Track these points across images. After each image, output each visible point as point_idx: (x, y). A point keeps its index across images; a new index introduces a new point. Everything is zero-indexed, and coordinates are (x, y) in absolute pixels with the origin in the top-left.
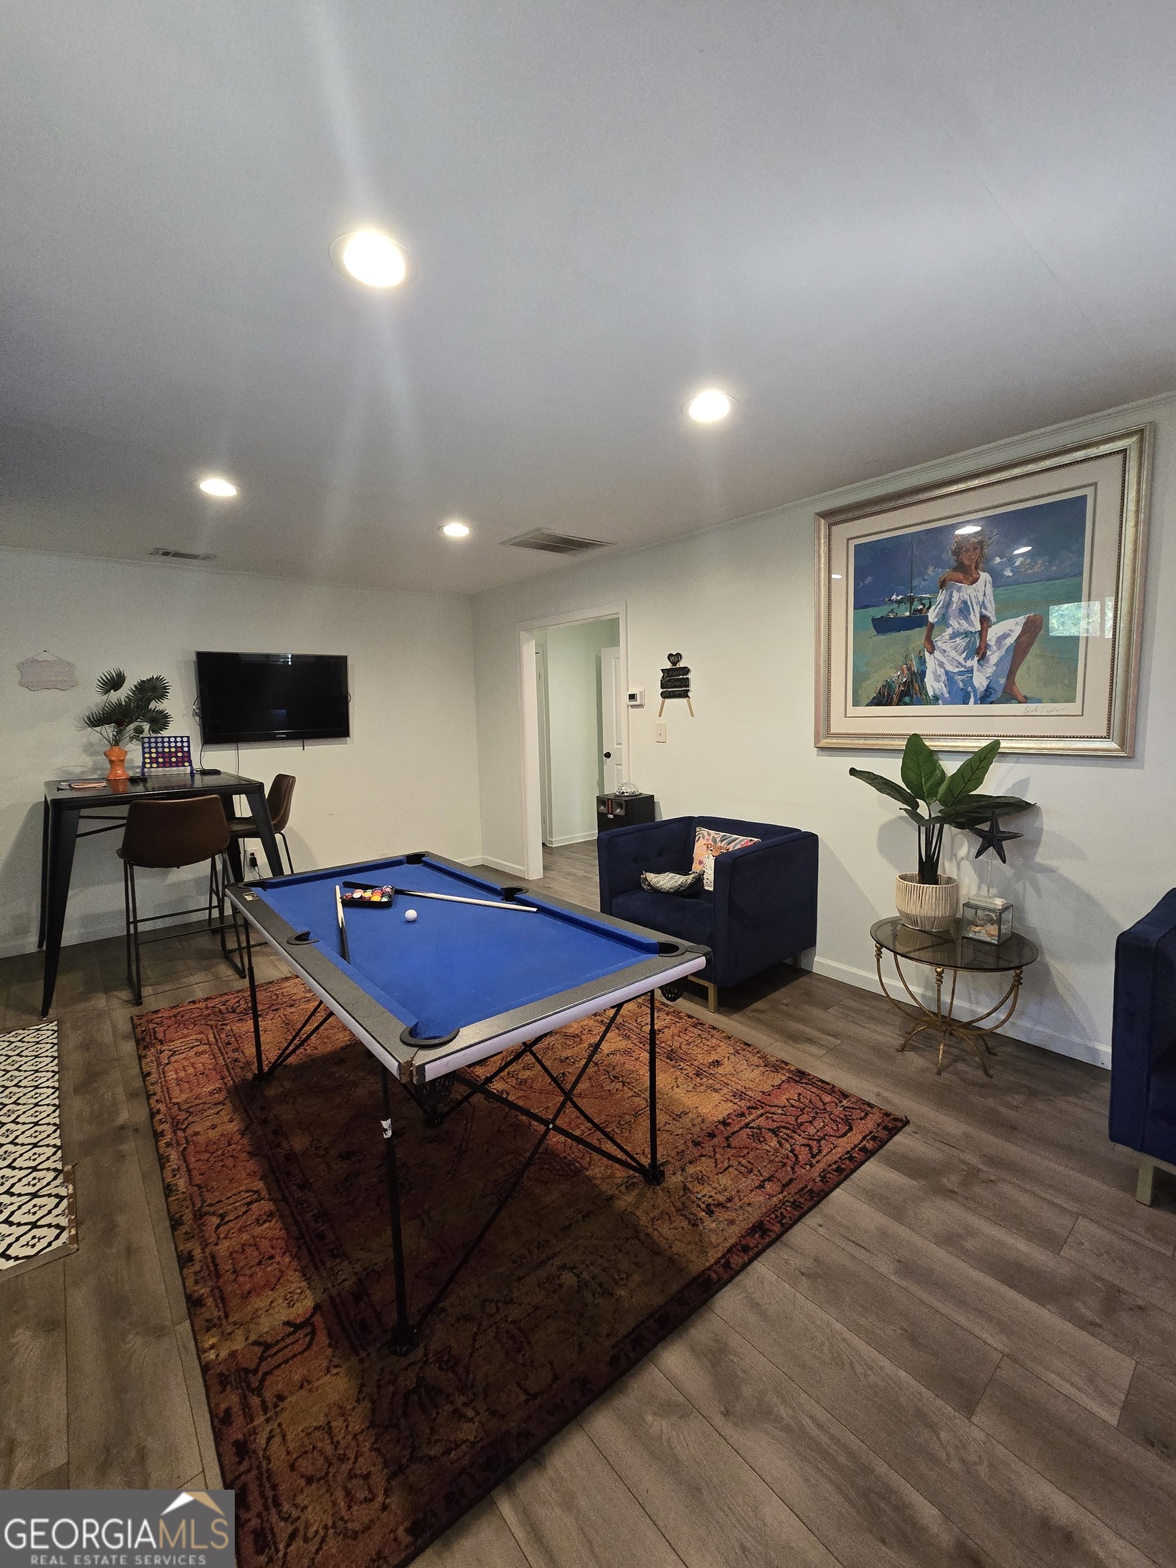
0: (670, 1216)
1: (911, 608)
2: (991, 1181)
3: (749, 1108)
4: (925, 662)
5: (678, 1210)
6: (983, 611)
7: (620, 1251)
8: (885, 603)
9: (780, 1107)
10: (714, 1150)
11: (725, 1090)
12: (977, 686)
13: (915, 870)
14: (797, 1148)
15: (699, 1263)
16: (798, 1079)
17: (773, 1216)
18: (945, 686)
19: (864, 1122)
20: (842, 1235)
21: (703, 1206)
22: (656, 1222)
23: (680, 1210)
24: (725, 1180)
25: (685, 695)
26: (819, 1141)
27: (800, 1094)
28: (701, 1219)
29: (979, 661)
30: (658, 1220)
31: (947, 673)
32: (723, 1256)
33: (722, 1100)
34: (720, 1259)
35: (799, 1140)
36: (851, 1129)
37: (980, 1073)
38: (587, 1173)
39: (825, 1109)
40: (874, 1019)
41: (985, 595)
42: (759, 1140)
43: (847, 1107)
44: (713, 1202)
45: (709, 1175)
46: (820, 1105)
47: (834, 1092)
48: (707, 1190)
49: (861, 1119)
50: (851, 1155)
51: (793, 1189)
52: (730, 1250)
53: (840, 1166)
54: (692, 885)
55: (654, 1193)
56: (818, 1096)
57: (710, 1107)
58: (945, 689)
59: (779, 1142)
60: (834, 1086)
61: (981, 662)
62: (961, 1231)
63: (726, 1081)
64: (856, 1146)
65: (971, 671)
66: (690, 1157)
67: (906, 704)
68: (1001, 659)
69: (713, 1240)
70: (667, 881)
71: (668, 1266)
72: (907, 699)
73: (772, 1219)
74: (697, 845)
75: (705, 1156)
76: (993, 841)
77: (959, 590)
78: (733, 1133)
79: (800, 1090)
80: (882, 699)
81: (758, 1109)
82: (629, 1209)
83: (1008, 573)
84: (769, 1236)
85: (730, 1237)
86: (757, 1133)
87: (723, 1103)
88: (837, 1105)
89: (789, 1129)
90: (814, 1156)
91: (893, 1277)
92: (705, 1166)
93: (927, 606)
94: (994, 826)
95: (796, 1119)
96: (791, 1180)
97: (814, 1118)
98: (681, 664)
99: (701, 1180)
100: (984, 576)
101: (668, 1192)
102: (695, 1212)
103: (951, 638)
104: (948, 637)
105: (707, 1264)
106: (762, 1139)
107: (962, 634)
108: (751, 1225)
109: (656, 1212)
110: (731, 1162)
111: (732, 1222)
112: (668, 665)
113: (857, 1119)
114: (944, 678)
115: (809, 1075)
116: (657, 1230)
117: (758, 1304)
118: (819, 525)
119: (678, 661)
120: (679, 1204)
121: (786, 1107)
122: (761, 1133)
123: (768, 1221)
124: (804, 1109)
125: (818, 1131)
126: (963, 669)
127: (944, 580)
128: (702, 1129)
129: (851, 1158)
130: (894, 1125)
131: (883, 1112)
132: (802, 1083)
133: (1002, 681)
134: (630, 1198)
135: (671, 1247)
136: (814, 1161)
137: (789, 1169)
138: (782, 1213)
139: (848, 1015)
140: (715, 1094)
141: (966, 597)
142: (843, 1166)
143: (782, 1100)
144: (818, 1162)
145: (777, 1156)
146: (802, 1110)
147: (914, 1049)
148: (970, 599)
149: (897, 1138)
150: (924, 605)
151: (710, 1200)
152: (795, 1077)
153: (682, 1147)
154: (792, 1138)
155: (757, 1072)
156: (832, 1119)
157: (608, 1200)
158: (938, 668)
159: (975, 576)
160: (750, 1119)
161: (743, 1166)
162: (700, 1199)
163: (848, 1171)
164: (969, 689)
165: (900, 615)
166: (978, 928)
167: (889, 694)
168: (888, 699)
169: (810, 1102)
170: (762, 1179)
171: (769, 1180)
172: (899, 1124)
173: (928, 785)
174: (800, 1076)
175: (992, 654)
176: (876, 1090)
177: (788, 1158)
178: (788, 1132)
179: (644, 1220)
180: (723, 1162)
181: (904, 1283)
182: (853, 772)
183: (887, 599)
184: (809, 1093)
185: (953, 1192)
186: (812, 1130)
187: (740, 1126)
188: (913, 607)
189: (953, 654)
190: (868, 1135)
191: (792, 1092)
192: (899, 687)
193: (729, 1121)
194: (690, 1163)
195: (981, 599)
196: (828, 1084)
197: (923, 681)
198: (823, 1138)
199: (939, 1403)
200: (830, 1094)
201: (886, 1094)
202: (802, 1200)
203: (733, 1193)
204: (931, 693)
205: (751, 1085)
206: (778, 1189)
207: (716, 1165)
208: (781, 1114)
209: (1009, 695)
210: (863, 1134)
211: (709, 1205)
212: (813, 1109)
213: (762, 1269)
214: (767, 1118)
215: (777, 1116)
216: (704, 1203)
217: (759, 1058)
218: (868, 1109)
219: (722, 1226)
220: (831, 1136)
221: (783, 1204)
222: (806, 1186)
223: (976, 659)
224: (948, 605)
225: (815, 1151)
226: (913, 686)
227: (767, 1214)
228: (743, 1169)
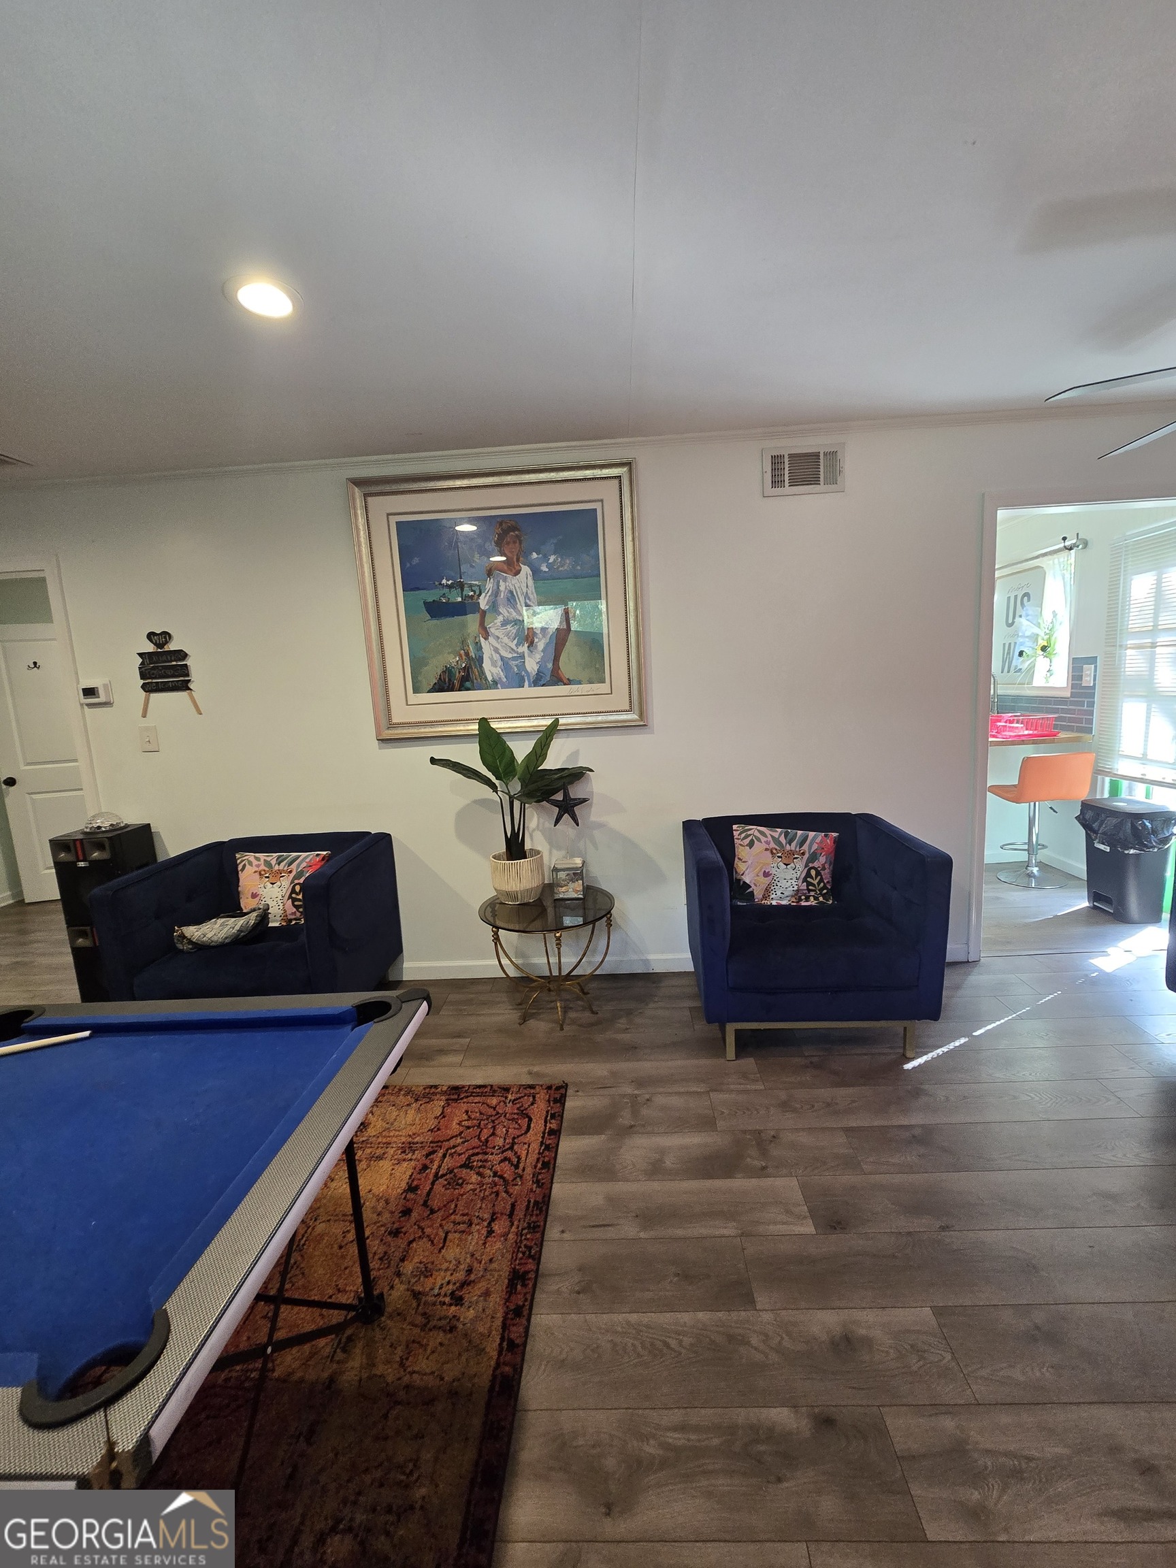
0: (419, 1343)
1: (462, 593)
2: (648, 1100)
3: (427, 1155)
4: (481, 648)
5: (423, 1327)
6: (528, 601)
7: (386, 1438)
8: (436, 587)
9: (456, 1136)
10: (419, 1227)
11: (391, 1151)
12: (529, 671)
13: (502, 848)
14: (498, 1168)
15: (483, 1371)
16: (456, 1097)
17: (520, 1255)
18: (502, 671)
19: (536, 1105)
20: (585, 1227)
21: (447, 1300)
22: (408, 1363)
23: (425, 1325)
24: (452, 1252)
25: (184, 686)
26: (511, 1148)
27: (467, 1112)
28: (454, 1316)
29: (528, 647)
30: (407, 1359)
31: (502, 658)
32: (502, 1339)
33: (394, 1165)
34: (500, 1345)
35: (495, 1158)
36: (530, 1120)
37: (587, 1014)
38: (276, 1374)
39: (498, 1113)
40: (484, 1003)
41: (527, 587)
42: (457, 1184)
43: (515, 1100)
44: (455, 1288)
45: (431, 1259)
46: (491, 1111)
47: (495, 1091)
48: (439, 1279)
49: (532, 1104)
50: (546, 1145)
51: (520, 1212)
52: (504, 1326)
53: (543, 1161)
54: (256, 926)
55: (383, 1329)
56: (483, 1103)
57: (384, 1181)
58: (502, 674)
59: (479, 1174)
60: (492, 1086)
61: (531, 648)
62: (657, 1156)
63: (384, 1140)
64: (544, 1133)
65: (522, 656)
66: (398, 1255)
67: (468, 689)
68: (547, 645)
69: (481, 1329)
70: (217, 930)
71: (453, 1404)
72: (468, 684)
73: (521, 1259)
74: (242, 876)
75: (414, 1240)
76: (568, 808)
77: (505, 580)
78: (428, 1194)
79: (464, 1107)
80: (443, 685)
81: (436, 1151)
82: (365, 1376)
83: (544, 568)
84: (529, 1279)
85: (495, 1312)
86: (452, 1178)
87: (396, 1167)
88: (505, 1103)
89: (477, 1154)
90: (517, 1167)
91: (642, 1235)
92: (421, 1252)
93: (477, 594)
94: (566, 795)
95: (479, 1139)
96: (513, 1206)
97: (494, 1127)
98: (172, 646)
99: (426, 1271)
100: (525, 570)
101: (399, 1314)
102: (443, 1313)
103: (503, 625)
104: (499, 624)
105: (493, 1363)
106: (460, 1181)
107: (511, 622)
108: (506, 1281)
109: (399, 1351)
110: (445, 1228)
111: (487, 1294)
112: (150, 648)
113: (529, 1106)
114: (500, 663)
115: (463, 1087)
116: (414, 1372)
117: (563, 1361)
118: (353, 494)
119: (166, 642)
120: (420, 1320)
121: (462, 1132)
122: (455, 1176)
123: (519, 1264)
124: (480, 1124)
125: (505, 1139)
126: (516, 655)
127: (490, 569)
128: (392, 1213)
129: (548, 1148)
130: (558, 1093)
131: (544, 1087)
132: (462, 1099)
133: (550, 666)
134: (356, 1361)
135: (442, 1379)
136: (520, 1171)
137: (504, 1195)
138: (526, 1246)
139: (460, 1010)
140: (381, 1163)
141: (512, 588)
142: (546, 1159)
143: (455, 1128)
144: (524, 1170)
145: (485, 1190)
146: (479, 1126)
147: (532, 1016)
148: (516, 590)
149: (568, 1104)
150: (475, 592)
151: (451, 1286)
152: (452, 1097)
153: (382, 1250)
154: (486, 1161)
155: (411, 1112)
156: (509, 1120)
157: (329, 1387)
158: (493, 653)
159: (517, 568)
160: (435, 1167)
161: (459, 1223)
162: (439, 1294)
163: (552, 1162)
164: (523, 673)
165: (452, 600)
166: (564, 888)
167: (450, 680)
168: (450, 684)
169: (481, 1114)
170: (485, 1224)
171: (493, 1220)
172: (563, 1091)
173: (503, 765)
174: (455, 1094)
175: (539, 641)
176: (525, 1070)
177: (496, 1185)
178: (480, 1157)
179: (390, 1373)
180: (437, 1234)
181: (652, 1234)
182: (433, 761)
183: (437, 583)
184: (474, 1105)
185: (631, 1127)
186: (500, 1142)
187: (430, 1182)
188: (464, 593)
189: (506, 640)
190: (547, 1116)
191: (458, 1114)
192: (459, 672)
193: (415, 1183)
194: (402, 1260)
195: (525, 590)
196: (485, 1086)
197: (481, 666)
198: (513, 1144)
199: (734, 1315)
200: (493, 1096)
201: (536, 1069)
202: (534, 1218)
203: (468, 1260)
204: (490, 678)
205: (413, 1129)
206: (507, 1223)
207: (432, 1242)
208: (463, 1143)
209: (556, 678)
210: (543, 1118)
211: (452, 1293)
212: (487, 1119)
213: (545, 1319)
214: (451, 1155)
215: (459, 1148)
216: (445, 1295)
217: (405, 1095)
218: (532, 1091)
219: (481, 1305)
220: (518, 1137)
221: (522, 1236)
222: (529, 1202)
223: (526, 645)
224: (496, 593)
225: (515, 1160)
226: (473, 672)
227: (513, 1260)
228: (462, 1227)
